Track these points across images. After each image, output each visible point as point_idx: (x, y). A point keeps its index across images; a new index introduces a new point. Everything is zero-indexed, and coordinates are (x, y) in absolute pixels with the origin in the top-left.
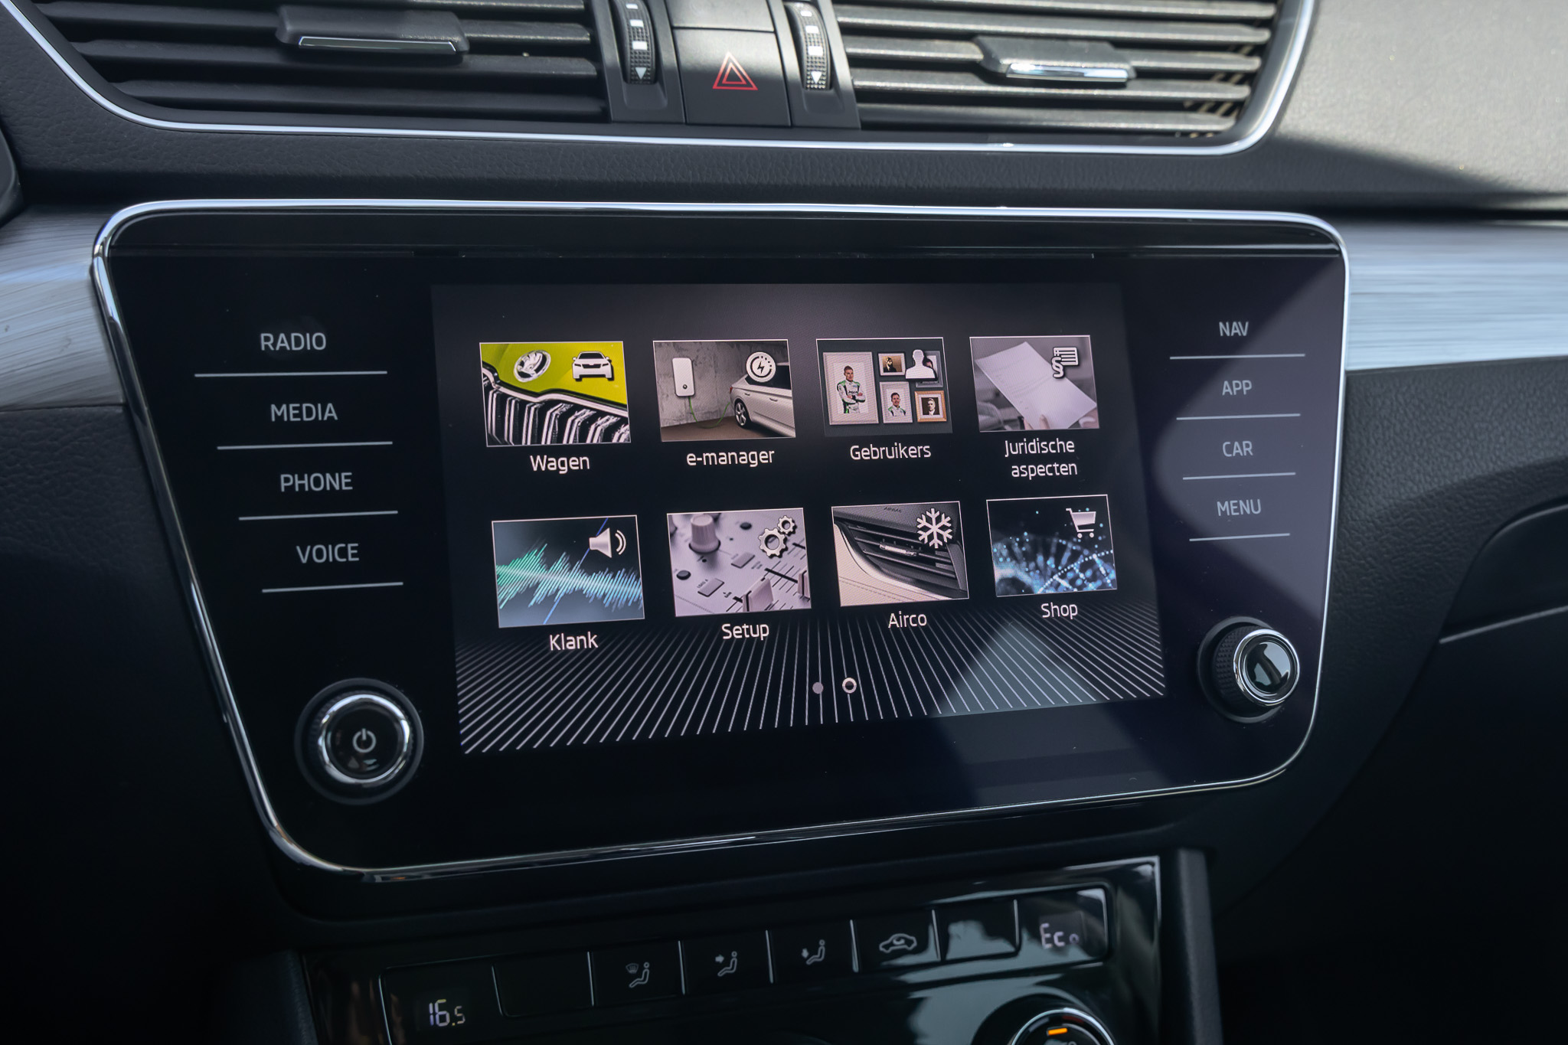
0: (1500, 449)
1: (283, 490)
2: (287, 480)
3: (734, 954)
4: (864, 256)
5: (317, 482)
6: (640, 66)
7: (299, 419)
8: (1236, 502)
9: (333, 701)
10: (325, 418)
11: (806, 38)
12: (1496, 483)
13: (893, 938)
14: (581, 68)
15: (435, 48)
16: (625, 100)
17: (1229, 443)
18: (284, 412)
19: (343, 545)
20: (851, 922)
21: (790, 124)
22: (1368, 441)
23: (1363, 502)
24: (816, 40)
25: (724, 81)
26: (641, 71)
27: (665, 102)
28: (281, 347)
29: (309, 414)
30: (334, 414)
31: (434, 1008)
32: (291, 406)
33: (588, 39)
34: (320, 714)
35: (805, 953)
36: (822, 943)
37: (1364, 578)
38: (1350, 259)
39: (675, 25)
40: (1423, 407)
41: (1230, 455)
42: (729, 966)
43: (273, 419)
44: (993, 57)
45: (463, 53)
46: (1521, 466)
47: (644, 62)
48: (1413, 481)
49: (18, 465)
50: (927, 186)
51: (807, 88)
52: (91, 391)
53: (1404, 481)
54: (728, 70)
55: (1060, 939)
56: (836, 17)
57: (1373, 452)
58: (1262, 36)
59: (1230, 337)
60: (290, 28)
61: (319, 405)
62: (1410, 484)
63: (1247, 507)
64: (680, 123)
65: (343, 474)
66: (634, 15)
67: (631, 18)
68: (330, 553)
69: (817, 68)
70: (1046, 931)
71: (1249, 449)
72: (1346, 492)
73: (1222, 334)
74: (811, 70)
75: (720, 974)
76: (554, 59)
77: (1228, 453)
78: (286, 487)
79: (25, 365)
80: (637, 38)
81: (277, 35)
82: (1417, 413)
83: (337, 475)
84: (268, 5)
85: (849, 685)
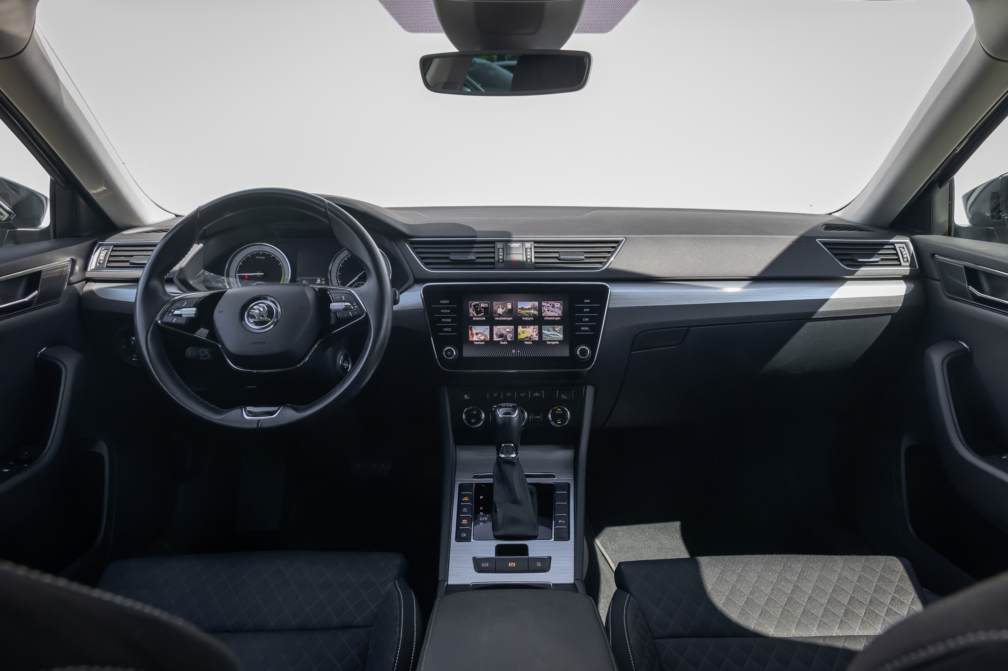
5: (447, 320)
8: (584, 328)
9: (446, 347)
13: (536, 394)
14: (492, 260)
15: (470, 259)
16: (498, 265)
18: (443, 311)
20: (529, 391)
21: (522, 268)
24: (529, 254)
26: (501, 261)
27: (504, 266)
28: (443, 302)
31: (465, 396)
33: (494, 256)
34: (444, 349)
35: (521, 394)
36: (524, 393)
38: (610, 288)
39: (508, 253)
42: (509, 395)
44: (560, 255)
45: (475, 259)
47: (503, 259)
51: (526, 262)
52: (420, 307)
53: (616, 326)
56: (535, 250)
58: (613, 250)
60: (450, 257)
61: (447, 310)
63: (586, 329)
64: (506, 269)
65: (450, 319)
66: (501, 252)
68: (448, 329)
69: (529, 259)
70: (563, 396)
71: (588, 320)
73: (585, 301)
76: (489, 259)
77: (584, 320)
78: (443, 321)
79: (412, 304)
80: (501, 256)
84: (449, 253)
85: (519, 351)
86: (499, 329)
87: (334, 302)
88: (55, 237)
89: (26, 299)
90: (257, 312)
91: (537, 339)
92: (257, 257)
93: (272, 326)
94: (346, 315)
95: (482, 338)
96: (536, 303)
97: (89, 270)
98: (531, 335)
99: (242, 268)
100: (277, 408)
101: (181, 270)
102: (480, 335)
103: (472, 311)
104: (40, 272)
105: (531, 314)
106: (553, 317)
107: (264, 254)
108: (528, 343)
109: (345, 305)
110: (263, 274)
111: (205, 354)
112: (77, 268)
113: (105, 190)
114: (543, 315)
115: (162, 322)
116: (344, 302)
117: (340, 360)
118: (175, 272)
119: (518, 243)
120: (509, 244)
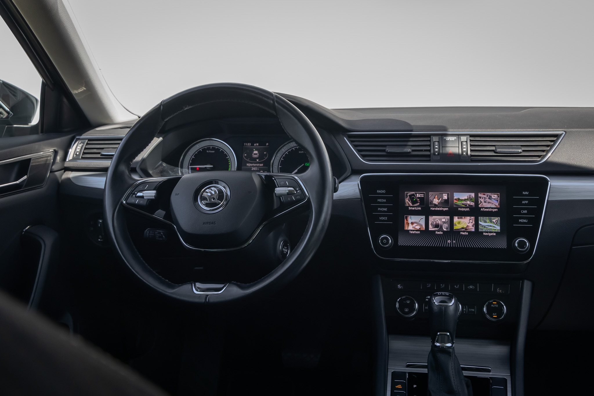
5: (383, 209)
7: (381, 201)
8: (523, 220)
9: (382, 236)
10: (384, 201)
11: (463, 148)
12: (577, 220)
13: (470, 286)
14: (428, 153)
15: (407, 151)
16: (433, 158)
17: (522, 210)
18: (379, 200)
21: (459, 161)
23: (548, 221)
24: (465, 148)
25: (449, 155)
26: (436, 154)
27: (440, 158)
28: (379, 192)
31: (399, 286)
33: (430, 149)
34: (380, 237)
35: (455, 286)
36: (458, 285)
38: (550, 182)
39: (443, 146)
41: (522, 213)
42: (443, 286)
44: (497, 149)
45: (411, 152)
47: (437, 152)
48: (559, 218)
51: (463, 155)
52: (357, 197)
55: (501, 291)
56: (471, 144)
57: (551, 213)
58: (552, 143)
59: (525, 194)
60: (387, 149)
63: (525, 221)
64: (441, 161)
65: (386, 208)
66: (436, 145)
68: (384, 218)
70: (498, 289)
71: (526, 212)
73: (523, 194)
74: (464, 153)
76: (424, 152)
78: (379, 210)
79: (350, 194)
80: (437, 149)
81: (385, 150)
82: (561, 207)
84: (385, 146)
85: (454, 242)
86: (434, 219)
87: (278, 187)
88: (42, 132)
89: (17, 182)
90: (209, 194)
91: (473, 230)
92: (208, 151)
93: (221, 209)
94: (289, 199)
95: (418, 227)
96: (473, 195)
97: (67, 160)
98: (468, 226)
99: (194, 162)
100: (223, 285)
101: (143, 160)
102: (415, 225)
103: (408, 201)
104: (29, 160)
105: (468, 205)
106: (489, 208)
107: (213, 149)
108: (463, 233)
109: (289, 190)
110: (212, 166)
111: (160, 235)
112: (58, 158)
113: (84, 90)
114: (480, 206)
115: (126, 202)
116: (288, 187)
117: (280, 246)
118: (137, 162)
119: (454, 137)
120: (444, 138)
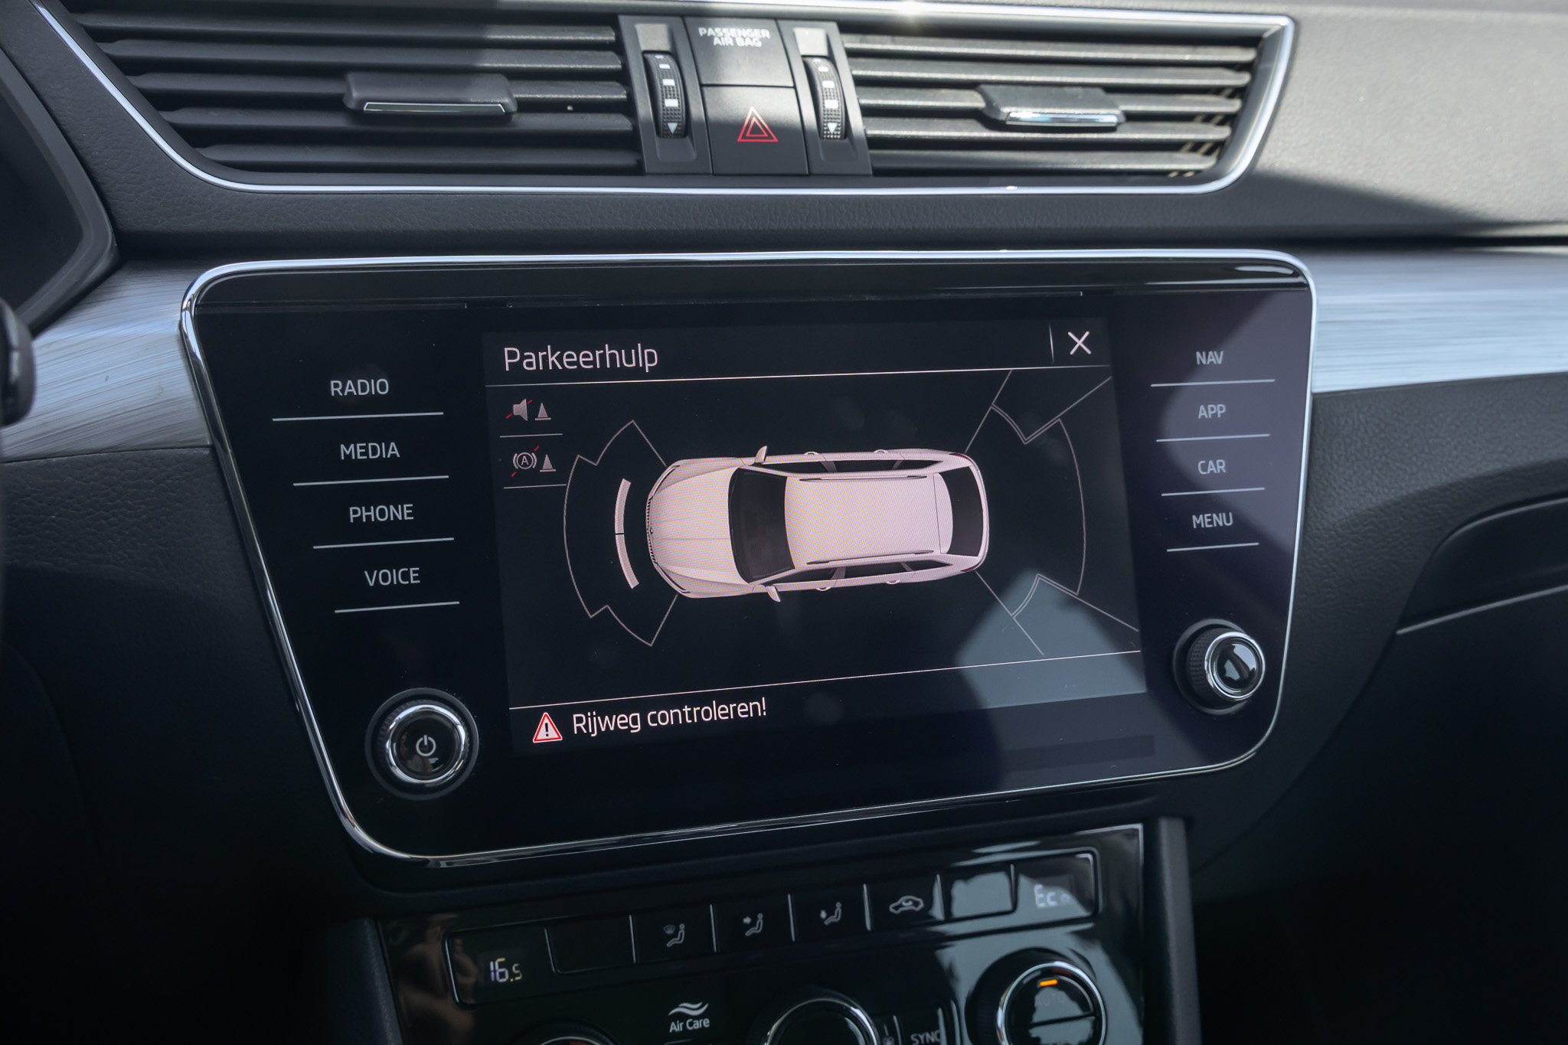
0: (1452, 462)
1: (352, 521)
2: (355, 512)
3: (760, 916)
4: (873, 298)
5: (382, 513)
6: (671, 122)
7: (366, 457)
8: (1210, 515)
9: (397, 710)
10: (389, 456)
11: (822, 92)
12: (1448, 493)
13: (902, 900)
14: (618, 123)
15: (486, 110)
16: (658, 155)
17: (1204, 462)
18: (352, 451)
19: (406, 569)
20: (865, 886)
21: (807, 172)
22: (1332, 457)
23: (1326, 513)
24: (832, 94)
25: (748, 134)
26: (673, 126)
27: (694, 155)
28: (348, 392)
29: (374, 453)
30: (396, 452)
31: (495, 966)
32: (358, 445)
33: (625, 97)
34: (387, 722)
35: (823, 915)
36: (838, 905)
37: (1326, 580)
38: (1317, 290)
39: (704, 82)
40: (1382, 425)
41: (1205, 473)
42: (755, 926)
43: (343, 458)
44: (994, 104)
45: (512, 113)
46: (1471, 477)
47: (675, 118)
48: (1372, 492)
49: (118, 501)
50: (931, 227)
51: (824, 138)
52: (181, 434)
53: (1363, 493)
54: (752, 123)
55: (1053, 899)
56: (851, 71)
57: (1335, 467)
58: (1243, 79)
59: (1206, 365)
60: (356, 94)
61: (383, 444)
62: (1369, 495)
63: (1220, 520)
64: (708, 174)
65: (405, 506)
66: (666, 74)
67: (664, 78)
68: (395, 577)
69: (832, 120)
70: (1040, 892)
71: (1223, 467)
72: (1311, 504)
73: (1198, 363)
74: (828, 122)
75: (748, 934)
76: (594, 115)
77: (1203, 471)
78: (354, 518)
79: (123, 411)
80: (669, 96)
81: (344, 101)
82: (1377, 431)
83: (400, 506)
84: (336, 72)
119: (754, 27)
120: (702, 31)
